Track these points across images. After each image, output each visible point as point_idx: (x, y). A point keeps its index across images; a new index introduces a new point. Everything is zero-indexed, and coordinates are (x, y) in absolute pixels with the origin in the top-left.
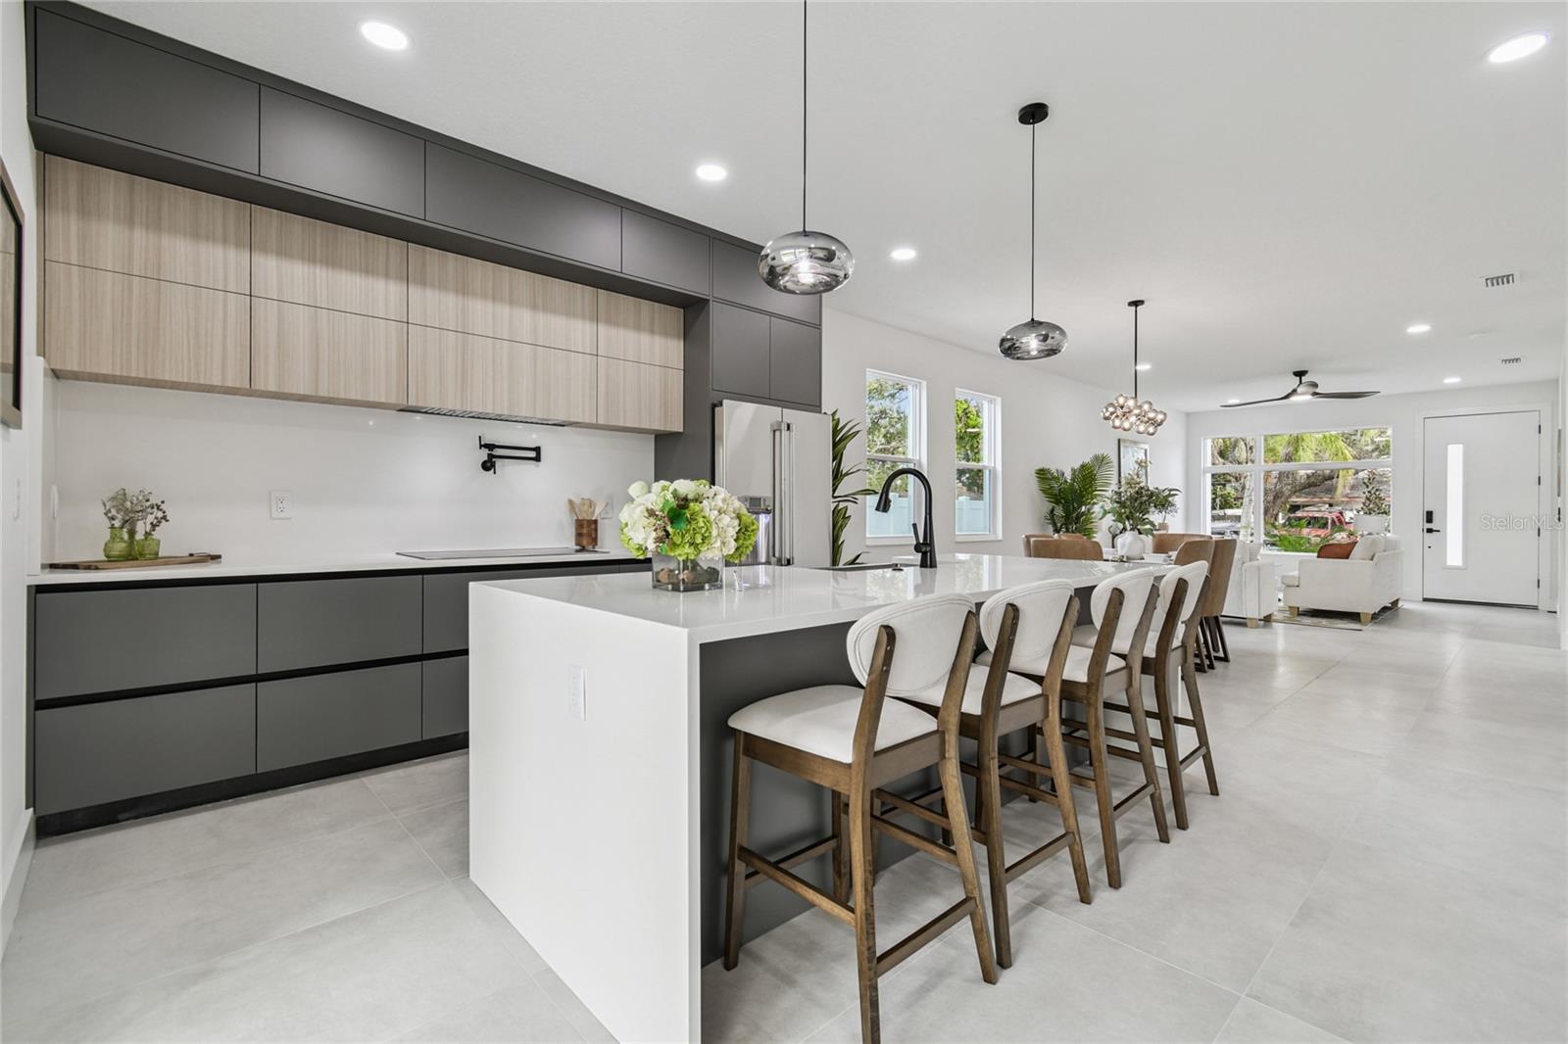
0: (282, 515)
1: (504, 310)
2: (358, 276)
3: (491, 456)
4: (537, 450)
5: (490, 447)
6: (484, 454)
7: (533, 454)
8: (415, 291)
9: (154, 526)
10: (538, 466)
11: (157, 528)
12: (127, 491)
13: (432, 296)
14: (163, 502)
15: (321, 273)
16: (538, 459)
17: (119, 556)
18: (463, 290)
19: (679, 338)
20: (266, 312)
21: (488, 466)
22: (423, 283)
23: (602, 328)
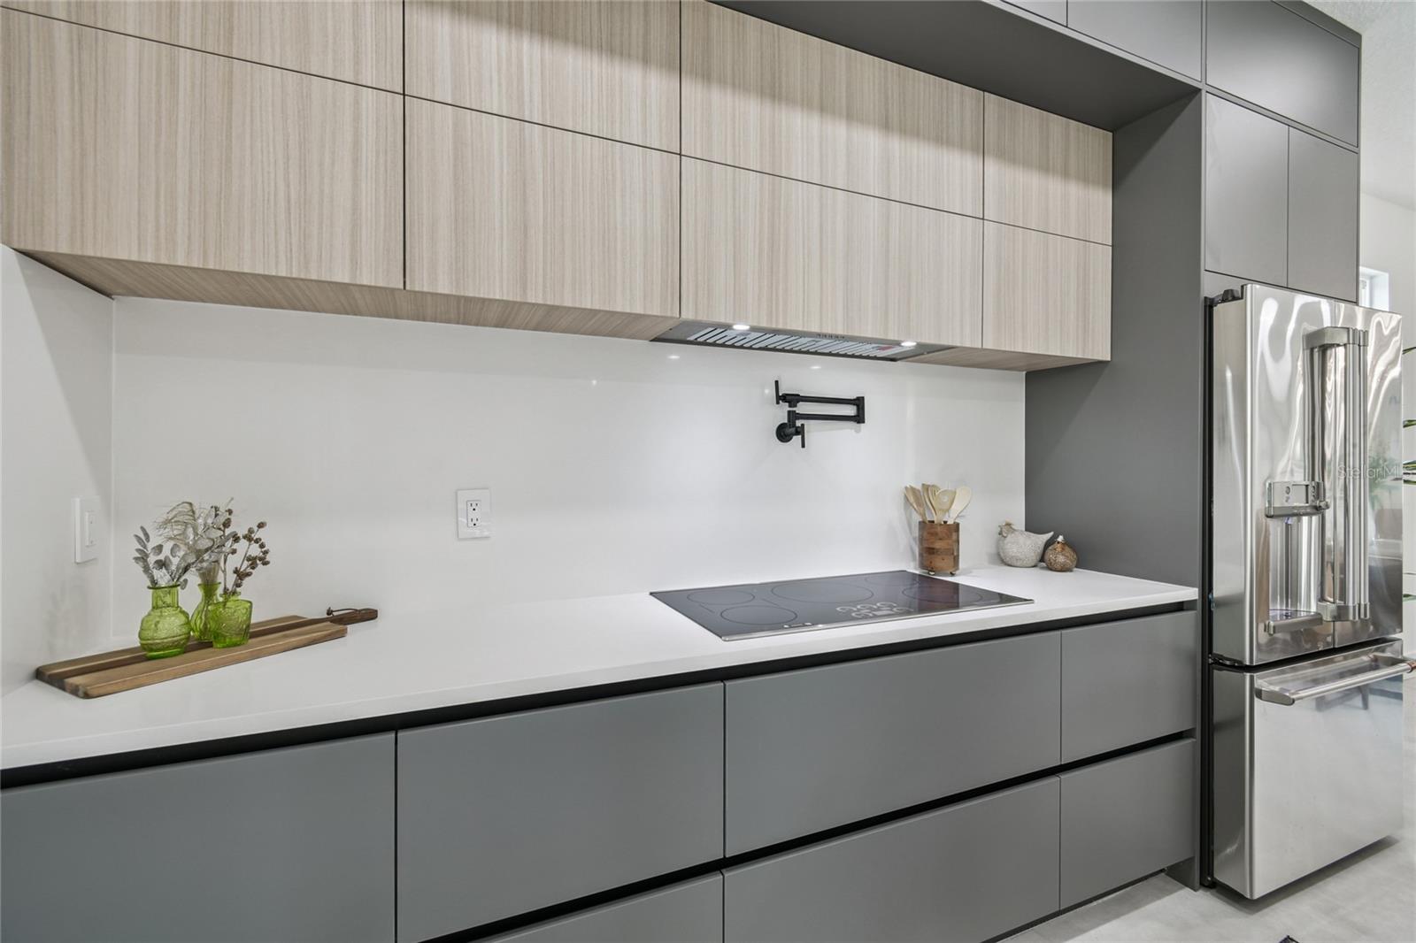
0: (477, 532)
1: (839, 131)
2: (596, 58)
3: (793, 416)
4: (859, 403)
5: (791, 399)
6: (781, 414)
7: (850, 410)
8: (694, 91)
9: (241, 575)
10: (858, 431)
11: (247, 581)
12: (196, 507)
13: (721, 100)
14: (261, 525)
15: (531, 50)
16: (859, 418)
17: (175, 645)
18: (773, 91)
19: (1105, 186)
20: (434, 126)
21: (785, 432)
22: (706, 76)
23: (992, 167)
